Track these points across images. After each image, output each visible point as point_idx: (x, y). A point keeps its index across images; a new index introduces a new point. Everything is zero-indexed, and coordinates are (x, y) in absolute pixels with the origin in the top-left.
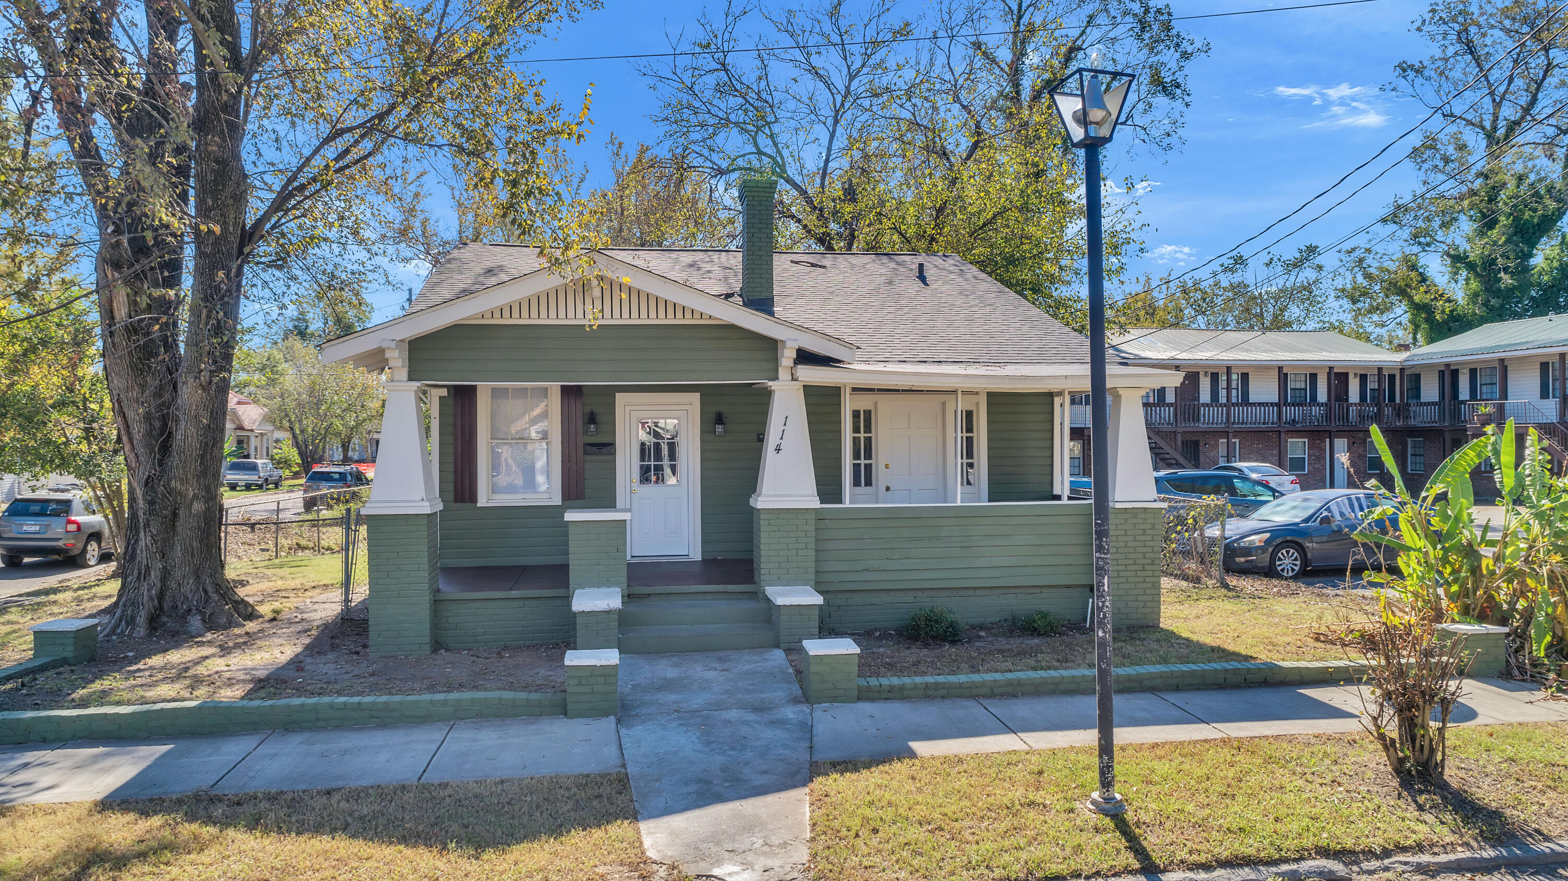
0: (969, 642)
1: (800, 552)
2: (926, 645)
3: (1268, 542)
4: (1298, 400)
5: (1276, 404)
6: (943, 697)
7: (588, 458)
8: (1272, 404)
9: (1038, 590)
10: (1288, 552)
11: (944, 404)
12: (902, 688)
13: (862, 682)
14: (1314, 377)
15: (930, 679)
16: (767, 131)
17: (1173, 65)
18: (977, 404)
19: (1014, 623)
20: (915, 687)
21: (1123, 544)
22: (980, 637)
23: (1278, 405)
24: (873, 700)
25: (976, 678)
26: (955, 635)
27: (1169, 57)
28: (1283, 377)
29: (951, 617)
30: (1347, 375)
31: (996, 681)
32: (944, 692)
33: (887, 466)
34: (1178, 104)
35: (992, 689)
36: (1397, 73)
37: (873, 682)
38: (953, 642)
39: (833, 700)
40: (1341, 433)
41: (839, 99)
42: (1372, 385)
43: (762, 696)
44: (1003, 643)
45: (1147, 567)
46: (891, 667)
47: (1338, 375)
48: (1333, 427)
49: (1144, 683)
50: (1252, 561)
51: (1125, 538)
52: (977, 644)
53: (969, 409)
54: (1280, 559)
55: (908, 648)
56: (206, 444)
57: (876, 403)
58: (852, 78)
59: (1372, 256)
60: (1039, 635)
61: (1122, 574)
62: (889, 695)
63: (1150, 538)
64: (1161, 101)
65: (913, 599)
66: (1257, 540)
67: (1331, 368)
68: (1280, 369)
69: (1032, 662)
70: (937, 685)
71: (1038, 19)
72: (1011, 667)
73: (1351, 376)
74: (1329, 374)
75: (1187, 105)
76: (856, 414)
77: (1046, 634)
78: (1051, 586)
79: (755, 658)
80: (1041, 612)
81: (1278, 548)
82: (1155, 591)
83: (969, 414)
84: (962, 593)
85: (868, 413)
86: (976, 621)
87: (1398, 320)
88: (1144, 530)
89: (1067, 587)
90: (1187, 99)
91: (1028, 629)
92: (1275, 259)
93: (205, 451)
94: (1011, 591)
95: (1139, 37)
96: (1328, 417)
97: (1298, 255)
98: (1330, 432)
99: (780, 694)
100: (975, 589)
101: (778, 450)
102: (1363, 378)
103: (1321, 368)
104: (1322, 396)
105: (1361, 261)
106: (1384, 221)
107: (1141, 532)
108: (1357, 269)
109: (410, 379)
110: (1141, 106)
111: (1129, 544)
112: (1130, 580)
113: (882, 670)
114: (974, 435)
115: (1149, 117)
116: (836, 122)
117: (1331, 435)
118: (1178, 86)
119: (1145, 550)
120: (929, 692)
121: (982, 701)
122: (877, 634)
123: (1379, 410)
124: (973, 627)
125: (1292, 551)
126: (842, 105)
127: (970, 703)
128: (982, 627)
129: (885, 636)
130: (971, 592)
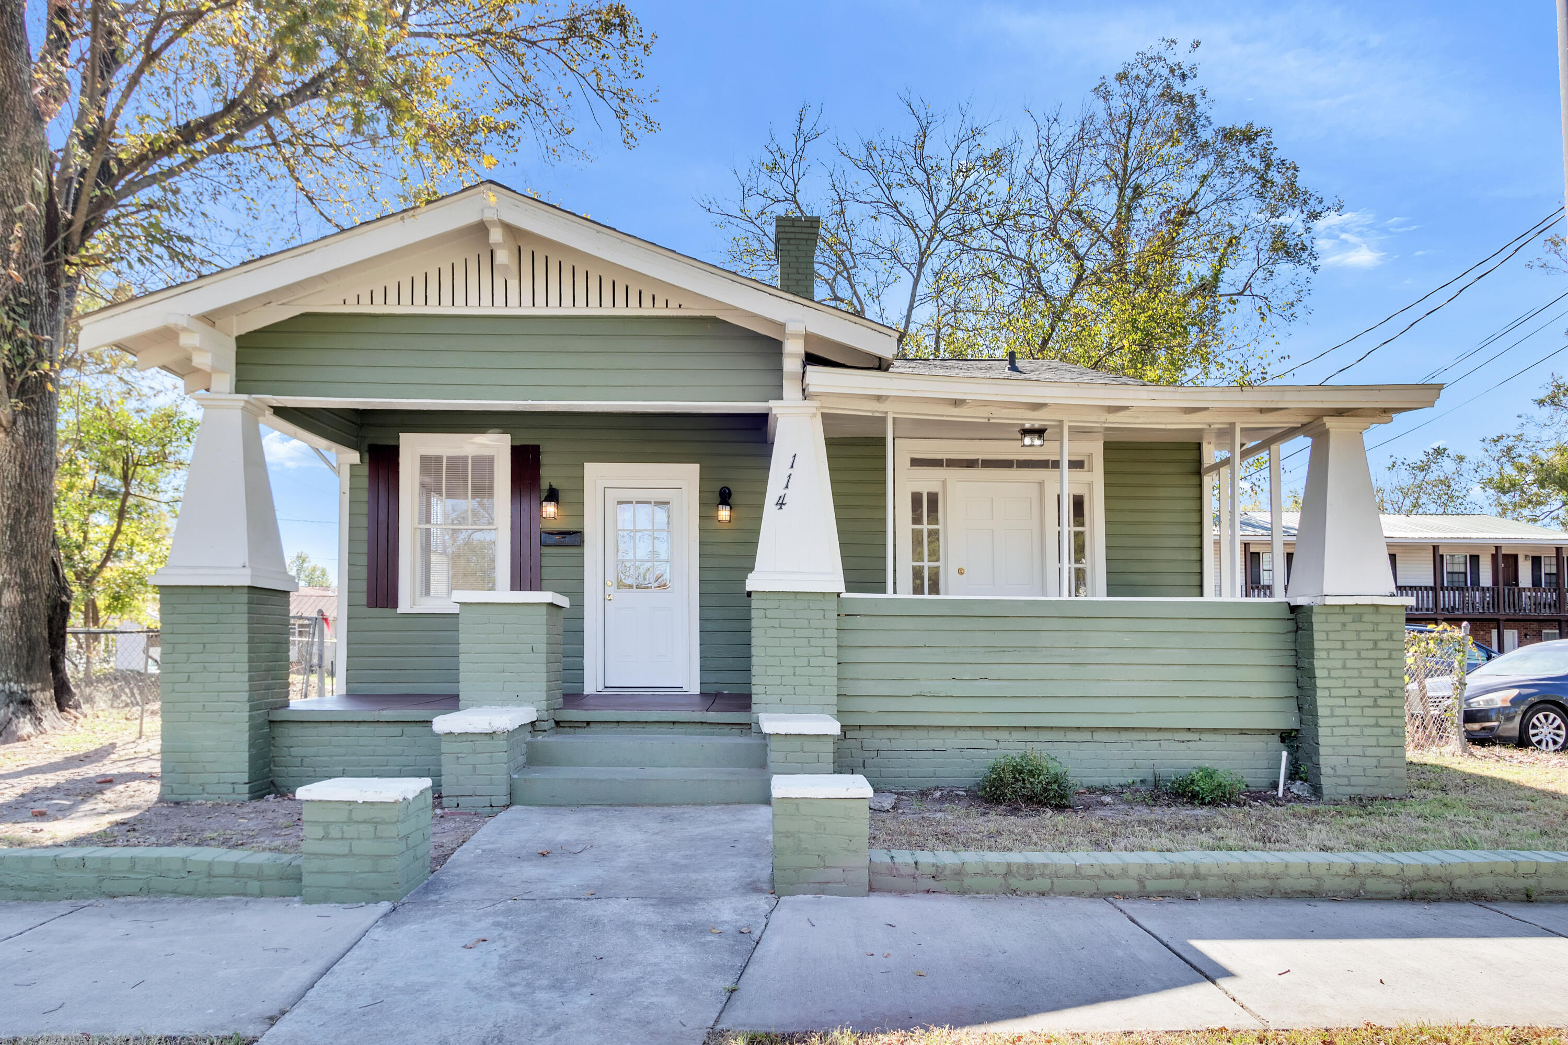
0: (1087, 808)
1: (814, 662)
2: (1014, 811)
3: (1515, 701)
4: (1456, 585)
5: (1431, 588)
6: (1043, 894)
7: (546, 550)
8: (1426, 588)
9: (1195, 736)
10: (1546, 717)
11: (1041, 484)
12: (959, 873)
13: (881, 856)
14: (1475, 559)
15: (1016, 857)
16: (845, 274)
17: (1299, 228)
18: (1090, 485)
19: (1156, 786)
20: (986, 871)
21: (1339, 664)
22: (1104, 804)
23: (1433, 589)
24: (902, 892)
25: (1104, 858)
26: (1062, 797)
27: (1292, 219)
28: (1438, 559)
29: (1054, 768)
30: (1515, 557)
31: (1149, 866)
32: (1045, 884)
33: (960, 571)
34: (1304, 270)
35: (1141, 881)
36: (1547, 248)
37: (904, 857)
38: (1060, 808)
39: (822, 888)
40: (1512, 622)
41: (924, 242)
42: (1548, 567)
43: (694, 876)
44: (1142, 812)
45: (1381, 702)
46: (946, 838)
47: (1505, 556)
48: (1502, 614)
49: (1457, 883)
50: (1492, 729)
51: (1342, 654)
52: (1100, 813)
53: (1078, 493)
54: (1535, 727)
55: (985, 814)
56: (18, 510)
57: (944, 482)
58: (939, 216)
59: (1522, 444)
60: (1203, 803)
61: (1338, 712)
62: (932, 884)
63: (1385, 654)
64: (1285, 268)
65: (994, 744)
66: (1500, 699)
67: (1497, 548)
68: (1435, 548)
69: (1205, 838)
70: (1029, 871)
71: (1145, 181)
72: (1170, 845)
73: (1521, 560)
74: (1494, 557)
75: (1315, 269)
76: (916, 499)
77: (1213, 803)
78: (1215, 730)
79: (725, 817)
80: (1200, 769)
81: (1533, 708)
82: (1394, 741)
83: (1078, 504)
84: (1071, 736)
85: (933, 499)
86: (1097, 781)
87: (1554, 514)
88: (1376, 642)
89: (1243, 732)
90: (1314, 263)
91: (1183, 795)
92: (1399, 463)
93: (17, 520)
94: (1151, 736)
95: (1261, 196)
96: (1495, 603)
97: (1424, 459)
98: (1498, 621)
99: (730, 874)
100: (1093, 730)
101: (781, 504)
102: (1536, 561)
103: (1483, 547)
104: (1486, 579)
105: (1510, 449)
106: (1541, 402)
107: (1370, 645)
108: (1504, 460)
109: (238, 391)
110: (1260, 274)
111: (1349, 664)
112: (1352, 721)
113: (932, 841)
114: (1086, 529)
115: (1269, 286)
116: (921, 265)
117: (1498, 624)
118: (1304, 248)
119: (1376, 673)
120: (1014, 883)
121: (1121, 903)
122: (938, 794)
123: (1559, 596)
124: (1091, 790)
125: (1552, 716)
126: (928, 247)
127: (1100, 908)
128: (1104, 791)
129: (949, 797)
130: (1087, 736)
